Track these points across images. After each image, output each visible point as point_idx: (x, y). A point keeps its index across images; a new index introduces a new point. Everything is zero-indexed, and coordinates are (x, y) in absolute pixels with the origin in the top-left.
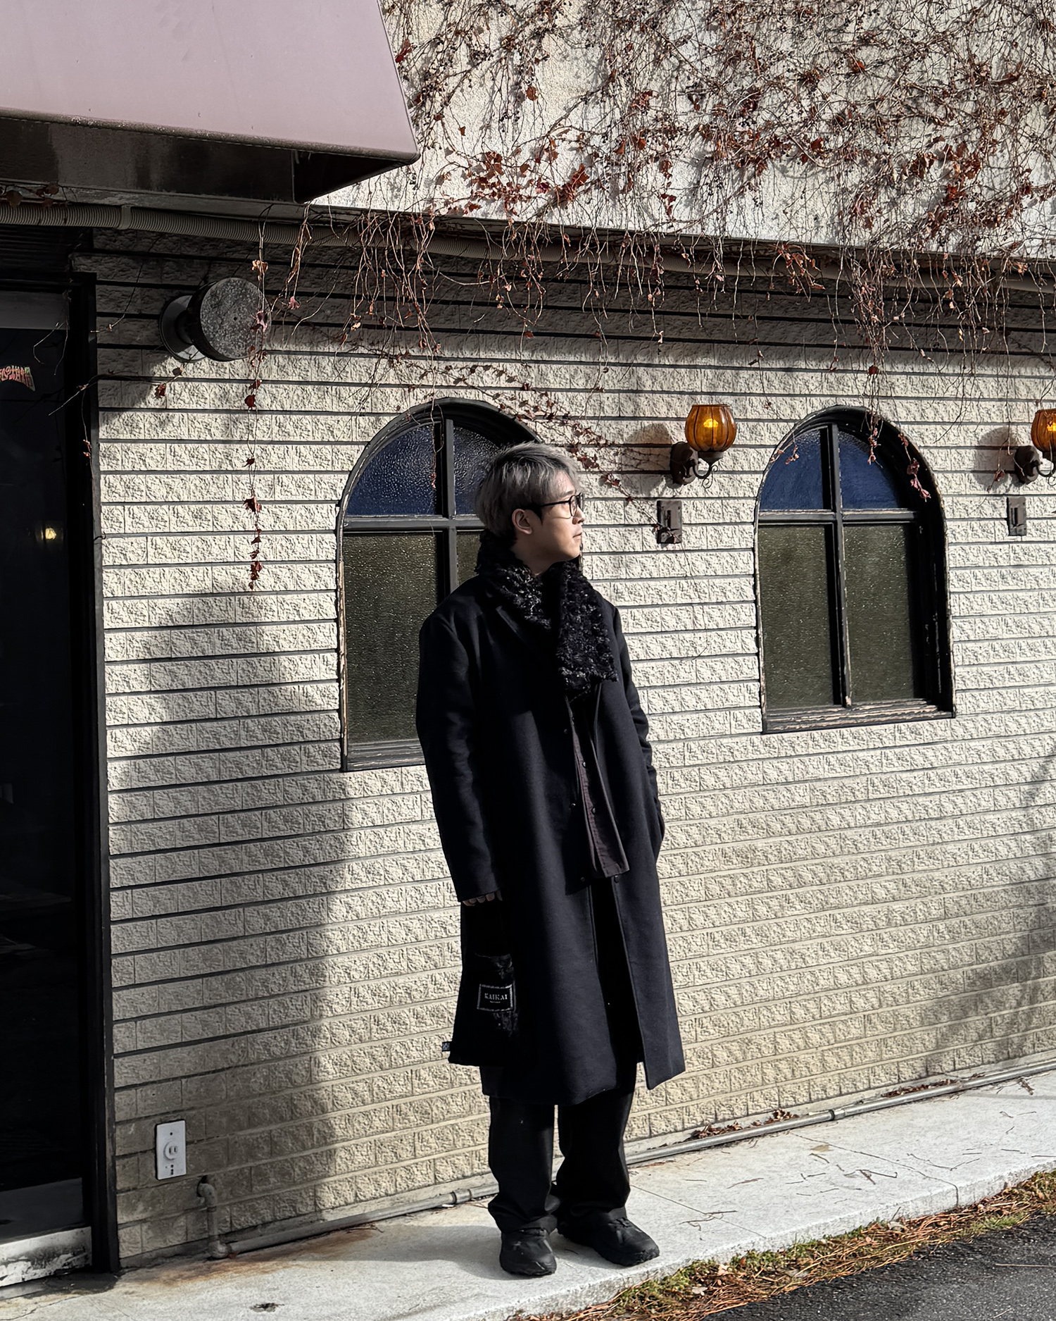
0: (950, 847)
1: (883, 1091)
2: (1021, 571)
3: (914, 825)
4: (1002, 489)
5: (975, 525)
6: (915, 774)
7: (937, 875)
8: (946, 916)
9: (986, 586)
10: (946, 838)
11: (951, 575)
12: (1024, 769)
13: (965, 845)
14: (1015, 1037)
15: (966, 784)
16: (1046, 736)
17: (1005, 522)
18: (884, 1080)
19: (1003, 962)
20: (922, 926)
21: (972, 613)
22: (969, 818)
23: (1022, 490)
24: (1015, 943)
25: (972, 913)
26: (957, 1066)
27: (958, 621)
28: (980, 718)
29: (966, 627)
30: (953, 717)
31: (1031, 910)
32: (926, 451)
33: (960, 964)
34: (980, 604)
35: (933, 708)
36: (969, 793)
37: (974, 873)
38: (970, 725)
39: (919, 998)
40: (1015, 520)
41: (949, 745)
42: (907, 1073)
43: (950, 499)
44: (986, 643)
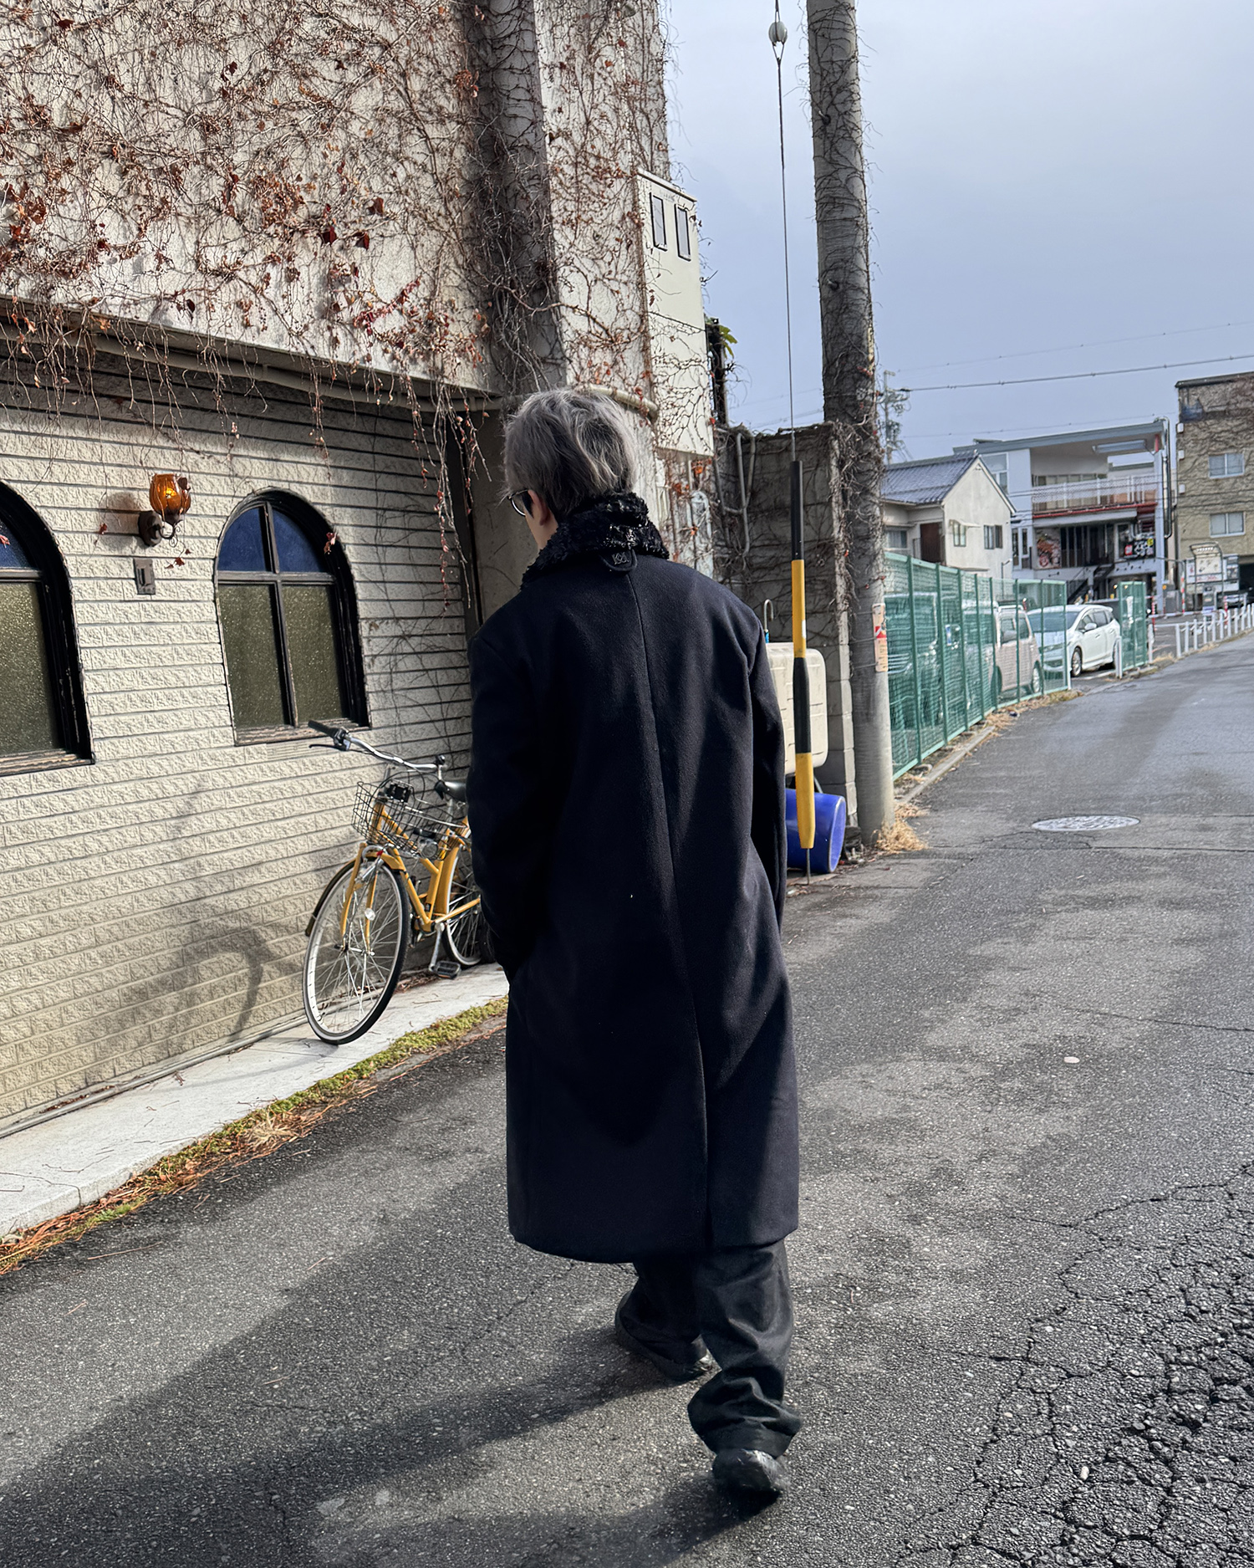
0: (97, 882)
1: (42, 1108)
2: (152, 629)
3: (58, 866)
4: (127, 551)
5: (102, 583)
6: (56, 818)
7: (85, 908)
8: (98, 944)
9: (118, 641)
10: (93, 874)
11: (81, 632)
12: (169, 806)
13: (113, 878)
14: (174, 1038)
15: (111, 823)
16: (189, 776)
17: (133, 582)
18: (41, 1097)
19: (158, 976)
20: (73, 955)
21: (105, 666)
22: (116, 854)
23: (149, 552)
24: (170, 959)
25: (124, 938)
26: (118, 1073)
27: (91, 675)
28: (120, 763)
29: (101, 679)
30: (93, 763)
31: (183, 928)
32: (43, 510)
33: (114, 983)
34: (113, 658)
35: (73, 756)
36: (114, 831)
37: (125, 904)
38: (111, 770)
39: (73, 1019)
40: (143, 580)
41: (90, 790)
42: (65, 1088)
43: (73, 558)
44: (122, 695)
